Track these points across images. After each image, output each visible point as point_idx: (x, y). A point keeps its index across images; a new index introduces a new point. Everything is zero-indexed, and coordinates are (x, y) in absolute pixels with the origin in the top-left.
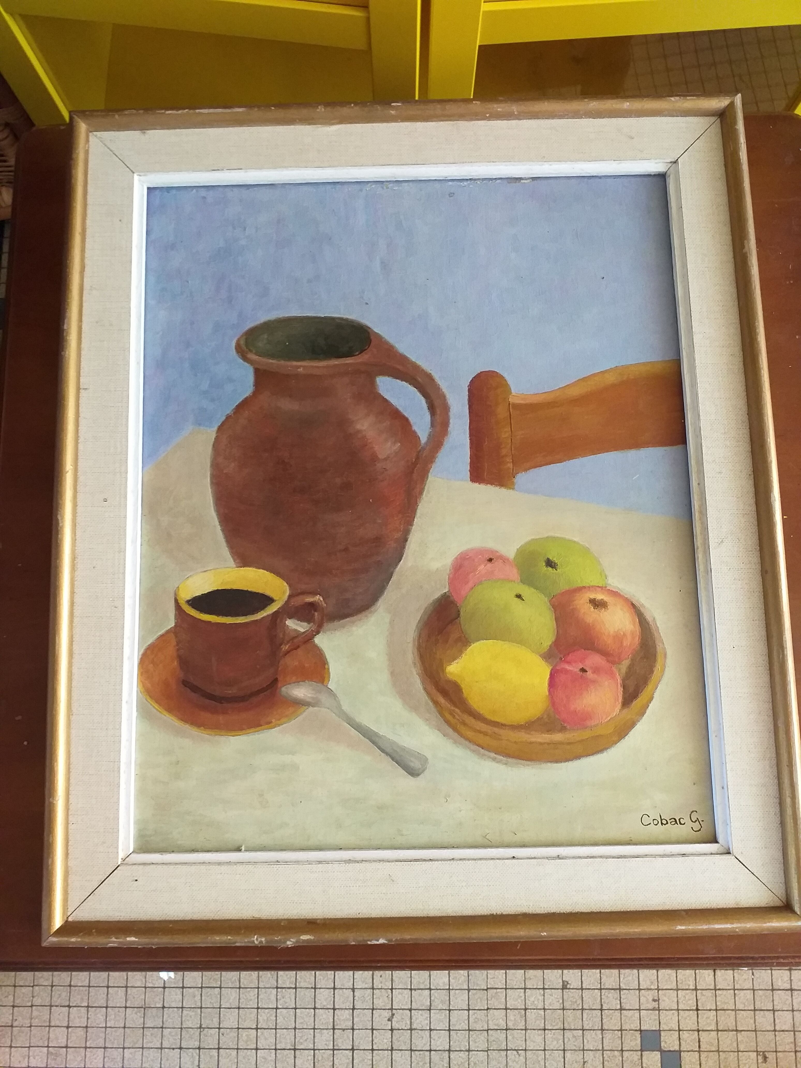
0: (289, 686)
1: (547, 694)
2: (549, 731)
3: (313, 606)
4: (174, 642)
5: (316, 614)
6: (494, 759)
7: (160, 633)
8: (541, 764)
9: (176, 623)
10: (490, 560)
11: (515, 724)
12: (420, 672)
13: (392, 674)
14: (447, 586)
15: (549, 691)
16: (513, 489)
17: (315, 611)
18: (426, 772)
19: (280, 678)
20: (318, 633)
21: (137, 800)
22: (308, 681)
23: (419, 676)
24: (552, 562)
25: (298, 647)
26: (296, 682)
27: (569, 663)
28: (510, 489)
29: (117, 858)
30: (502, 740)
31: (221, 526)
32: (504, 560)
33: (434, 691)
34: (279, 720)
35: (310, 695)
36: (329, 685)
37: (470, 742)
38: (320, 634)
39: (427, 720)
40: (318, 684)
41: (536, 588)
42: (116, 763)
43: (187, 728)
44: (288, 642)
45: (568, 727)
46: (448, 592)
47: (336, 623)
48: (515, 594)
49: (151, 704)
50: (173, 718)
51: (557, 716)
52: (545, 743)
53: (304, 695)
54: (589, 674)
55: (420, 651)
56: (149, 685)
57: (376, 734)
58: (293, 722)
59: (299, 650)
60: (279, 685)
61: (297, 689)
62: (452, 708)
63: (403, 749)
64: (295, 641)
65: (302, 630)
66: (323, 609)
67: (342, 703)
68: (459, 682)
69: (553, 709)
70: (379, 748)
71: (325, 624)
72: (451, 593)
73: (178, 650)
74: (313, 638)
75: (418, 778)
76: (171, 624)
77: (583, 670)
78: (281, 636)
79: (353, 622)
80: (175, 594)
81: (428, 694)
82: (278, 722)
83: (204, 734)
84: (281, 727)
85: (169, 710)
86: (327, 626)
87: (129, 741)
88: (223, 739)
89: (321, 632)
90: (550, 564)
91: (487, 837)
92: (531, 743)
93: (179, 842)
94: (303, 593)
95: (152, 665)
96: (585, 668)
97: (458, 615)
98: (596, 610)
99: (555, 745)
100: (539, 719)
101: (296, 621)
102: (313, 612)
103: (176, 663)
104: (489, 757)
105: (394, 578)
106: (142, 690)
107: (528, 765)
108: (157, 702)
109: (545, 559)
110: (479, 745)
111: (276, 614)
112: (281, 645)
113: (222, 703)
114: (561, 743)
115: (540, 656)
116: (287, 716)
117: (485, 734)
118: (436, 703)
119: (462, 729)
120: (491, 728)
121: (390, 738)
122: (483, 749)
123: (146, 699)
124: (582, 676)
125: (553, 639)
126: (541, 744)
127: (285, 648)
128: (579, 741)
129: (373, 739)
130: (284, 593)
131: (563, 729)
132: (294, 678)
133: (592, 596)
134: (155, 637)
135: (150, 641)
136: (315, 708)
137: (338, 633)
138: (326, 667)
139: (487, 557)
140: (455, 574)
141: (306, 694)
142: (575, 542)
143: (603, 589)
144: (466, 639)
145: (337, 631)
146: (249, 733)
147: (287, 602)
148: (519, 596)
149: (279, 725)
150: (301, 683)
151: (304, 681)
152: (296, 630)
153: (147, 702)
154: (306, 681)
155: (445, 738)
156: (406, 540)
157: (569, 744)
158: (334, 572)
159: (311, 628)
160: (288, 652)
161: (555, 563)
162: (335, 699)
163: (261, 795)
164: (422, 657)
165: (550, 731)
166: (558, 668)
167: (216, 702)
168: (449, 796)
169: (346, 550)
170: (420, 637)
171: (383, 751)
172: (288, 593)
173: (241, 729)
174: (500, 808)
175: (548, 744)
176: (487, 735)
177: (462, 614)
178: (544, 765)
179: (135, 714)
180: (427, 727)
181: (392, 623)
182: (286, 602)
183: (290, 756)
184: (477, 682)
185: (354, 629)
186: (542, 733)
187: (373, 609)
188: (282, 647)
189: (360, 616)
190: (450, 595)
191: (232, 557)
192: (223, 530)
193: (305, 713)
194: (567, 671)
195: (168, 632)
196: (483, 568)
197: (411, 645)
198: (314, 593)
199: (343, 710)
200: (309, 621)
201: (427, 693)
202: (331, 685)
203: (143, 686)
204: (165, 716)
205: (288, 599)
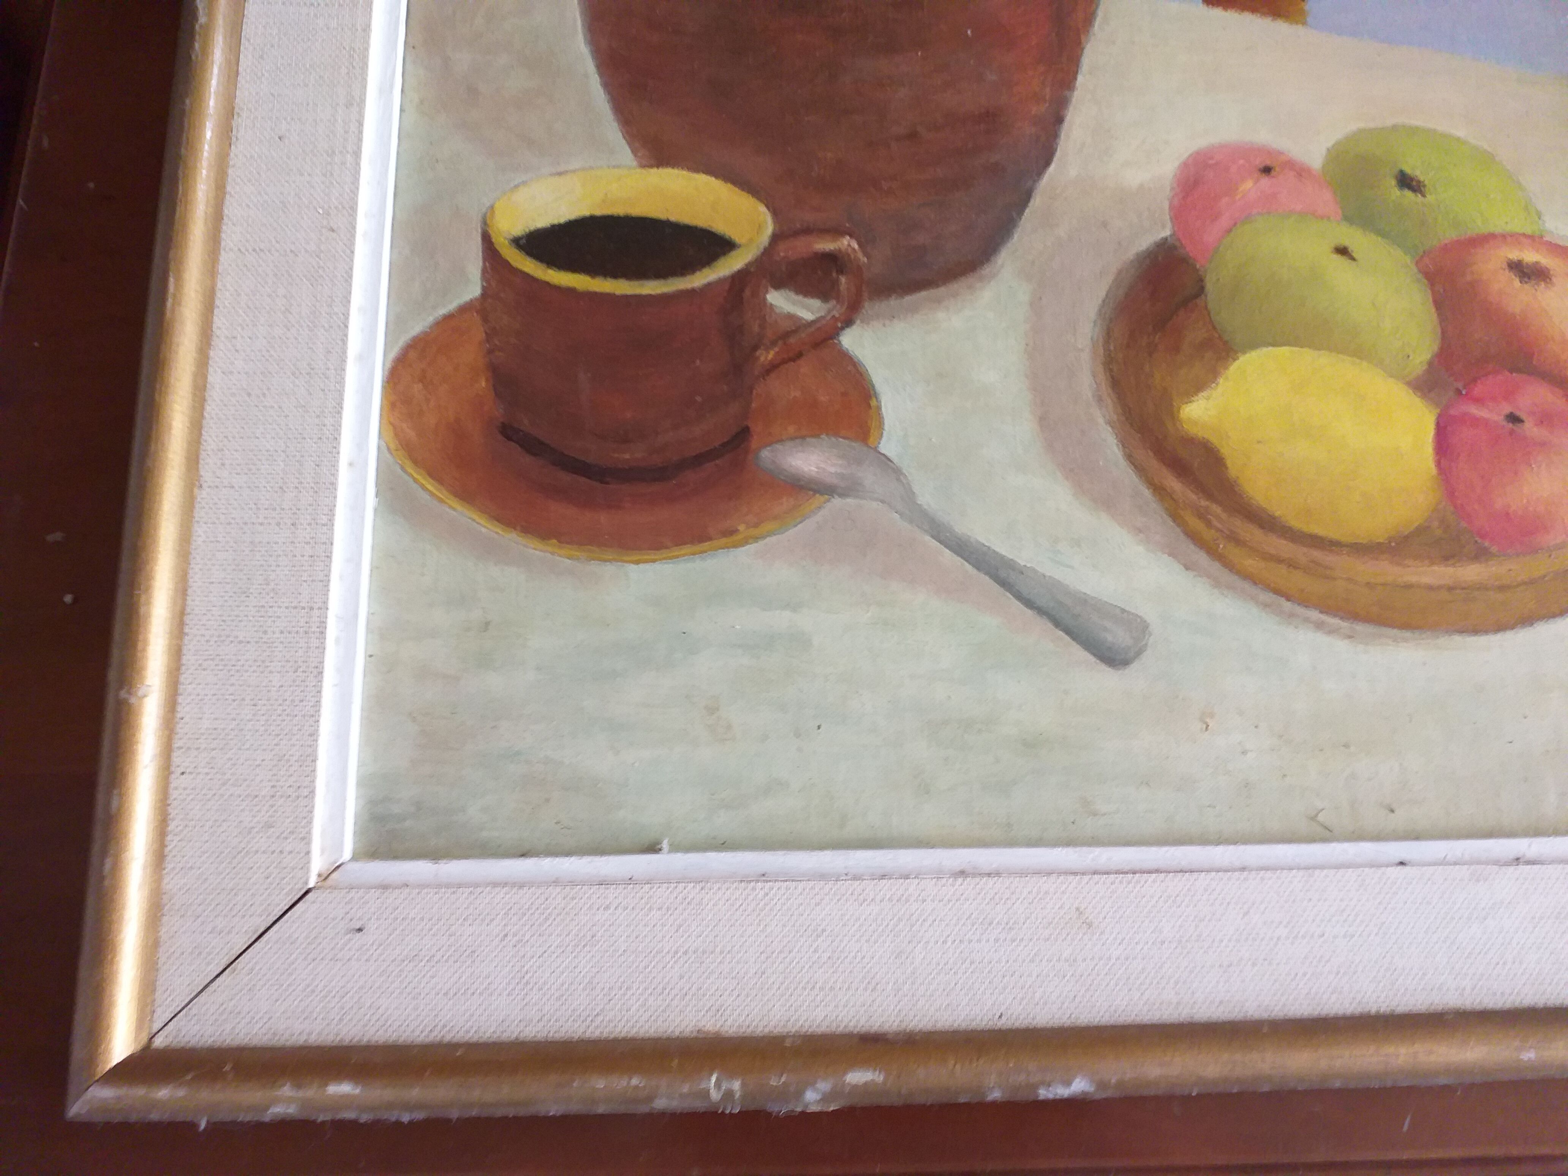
0: (778, 446)
1: (1434, 470)
2: (1447, 558)
3: (833, 260)
4: (478, 333)
5: (843, 279)
6: (1319, 626)
7: (443, 311)
8: (1438, 637)
9: (483, 288)
10: (1267, 170)
11: (1365, 542)
12: (1115, 417)
13: (1043, 421)
14: (1169, 225)
15: (1438, 464)
16: (1304, 23)
17: (841, 271)
18: (1147, 657)
19: (757, 428)
20: (848, 323)
21: (369, 722)
22: (827, 435)
23: (1112, 427)
24: (1412, 179)
25: (800, 355)
26: (796, 438)
27: (1479, 401)
28: (1297, 23)
29: (306, 867)
30: (1335, 579)
31: (601, 75)
32: (1301, 171)
33: (1153, 464)
34: (756, 525)
35: (832, 470)
36: (880, 446)
37: (1255, 583)
38: (854, 327)
39: (1140, 531)
40: (854, 444)
41: (1380, 233)
42: (316, 612)
43: (512, 539)
44: (774, 343)
45: (1494, 549)
46: (1171, 236)
47: (894, 302)
48: (1333, 245)
49: (415, 480)
50: (475, 516)
51: (1464, 524)
52: (1440, 587)
53: (818, 468)
54: (1530, 428)
55: (1111, 370)
56: (411, 434)
57: (1011, 565)
58: (792, 532)
59: (801, 362)
60: (754, 443)
61: (800, 455)
62: (1204, 503)
63: (1084, 600)
64: (792, 340)
65: (808, 316)
66: (859, 268)
67: (916, 489)
68: (1215, 440)
69: (1452, 508)
70: (1019, 597)
71: (866, 304)
72: (1179, 240)
73: (490, 352)
74: (838, 334)
75: (1127, 671)
76: (473, 290)
77: (1514, 419)
78: (756, 329)
79: (939, 301)
80: (485, 223)
81: (1140, 469)
82: (753, 532)
83: (560, 556)
84: (761, 543)
85: (465, 495)
86: (869, 307)
87: (355, 561)
88: (609, 569)
89: (858, 322)
90: (1406, 182)
91: (1321, 818)
92: (1408, 586)
93: (485, 834)
94: (807, 231)
95: (420, 386)
96: (1518, 413)
97: (1200, 289)
98: (1526, 286)
99: (1469, 590)
100: (1421, 530)
101: (792, 295)
102: (834, 275)
103: (484, 384)
104: (1307, 620)
105: (1037, 202)
106: (392, 446)
107: (1406, 640)
108: (433, 474)
109: (1395, 171)
110: (1277, 592)
111: (740, 279)
112: (755, 348)
113: (607, 483)
114: (1482, 587)
115: (1409, 384)
116: (775, 518)
117: (1292, 565)
118: (1159, 490)
119: (1234, 553)
120: (1305, 550)
121: (1048, 574)
122: (1288, 599)
123: (403, 468)
124: (1512, 433)
125: (1436, 347)
126: (1431, 588)
127: (767, 356)
128: (1524, 583)
129: (1003, 574)
130: (760, 228)
131: (1480, 555)
132: (791, 429)
133: (1514, 255)
134: (430, 319)
135: (418, 327)
136: (849, 500)
137: (899, 326)
138: (873, 403)
139: (1259, 162)
140: (1185, 198)
141: (823, 465)
142: (1458, 139)
143: (1535, 240)
144: (1225, 343)
145: (895, 321)
146: (677, 557)
147: (768, 252)
148: (1342, 251)
149: (756, 539)
150: (808, 439)
151: (817, 436)
152: (791, 317)
153: (403, 474)
154: (823, 436)
155: (1191, 574)
156: (1059, 120)
157: (1502, 588)
158: (885, 185)
159: (829, 311)
160: (773, 367)
161: (1419, 182)
162: (898, 479)
163: (712, 710)
164: (1115, 384)
165: (1453, 556)
166: (1453, 412)
167: (589, 478)
168: (1212, 715)
169: (913, 136)
170: (1108, 335)
171: (1029, 603)
172: (769, 228)
173: (657, 546)
174: (1346, 746)
175: (1450, 589)
176: (1296, 568)
177: (1209, 286)
178: (1443, 640)
179: (371, 500)
180: (1141, 549)
181: (1036, 304)
182: (765, 249)
183: (787, 614)
184: (1259, 442)
185: (941, 315)
186: (1432, 563)
187: (986, 270)
188: (758, 353)
189: (954, 286)
190: (1178, 244)
191: (629, 144)
192: (606, 85)
193: (822, 513)
194: (1476, 422)
195: (464, 309)
196: (1250, 188)
197: (1086, 357)
198: (837, 232)
199: (920, 506)
200: (824, 296)
201: (1136, 467)
202: (888, 446)
203: (396, 435)
204: (454, 509)
205: (770, 244)
